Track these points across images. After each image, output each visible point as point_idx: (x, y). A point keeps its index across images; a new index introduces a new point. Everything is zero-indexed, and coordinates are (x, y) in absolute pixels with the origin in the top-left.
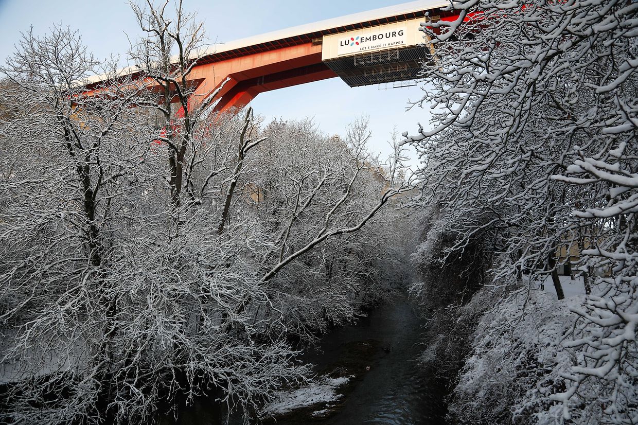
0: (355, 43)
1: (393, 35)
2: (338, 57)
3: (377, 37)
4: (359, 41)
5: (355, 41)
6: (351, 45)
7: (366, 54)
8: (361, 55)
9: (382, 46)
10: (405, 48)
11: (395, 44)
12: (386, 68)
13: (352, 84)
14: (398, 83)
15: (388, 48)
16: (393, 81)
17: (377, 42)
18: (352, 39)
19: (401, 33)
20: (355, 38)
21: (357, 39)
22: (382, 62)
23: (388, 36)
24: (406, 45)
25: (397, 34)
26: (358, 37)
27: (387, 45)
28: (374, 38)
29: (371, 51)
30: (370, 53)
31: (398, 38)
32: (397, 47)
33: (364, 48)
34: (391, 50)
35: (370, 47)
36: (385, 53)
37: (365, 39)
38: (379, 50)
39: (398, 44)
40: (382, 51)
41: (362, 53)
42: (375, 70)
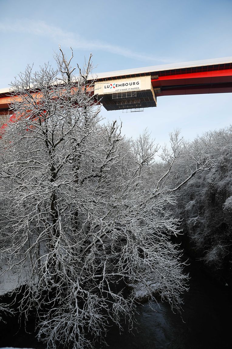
0: (113, 87)
1: (133, 84)
2: (103, 94)
3: (125, 85)
4: (115, 86)
5: (113, 86)
6: (111, 88)
7: (118, 93)
8: (116, 93)
9: (127, 90)
10: (140, 91)
11: (135, 89)
12: (129, 101)
13: (108, 109)
14: (133, 110)
15: (131, 91)
16: (130, 108)
17: (125, 87)
18: (111, 85)
19: (138, 83)
20: (113, 84)
21: (114, 85)
22: (127, 98)
23: (131, 84)
24: (141, 90)
25: (136, 84)
26: (114, 84)
27: (130, 89)
28: (123, 85)
29: (121, 92)
30: (121, 93)
31: (136, 86)
32: (136, 90)
33: (118, 90)
34: (132, 92)
35: (121, 90)
36: (129, 93)
37: (118, 85)
38: (126, 91)
39: (136, 89)
40: (128, 92)
41: (117, 92)
42: (122, 102)
